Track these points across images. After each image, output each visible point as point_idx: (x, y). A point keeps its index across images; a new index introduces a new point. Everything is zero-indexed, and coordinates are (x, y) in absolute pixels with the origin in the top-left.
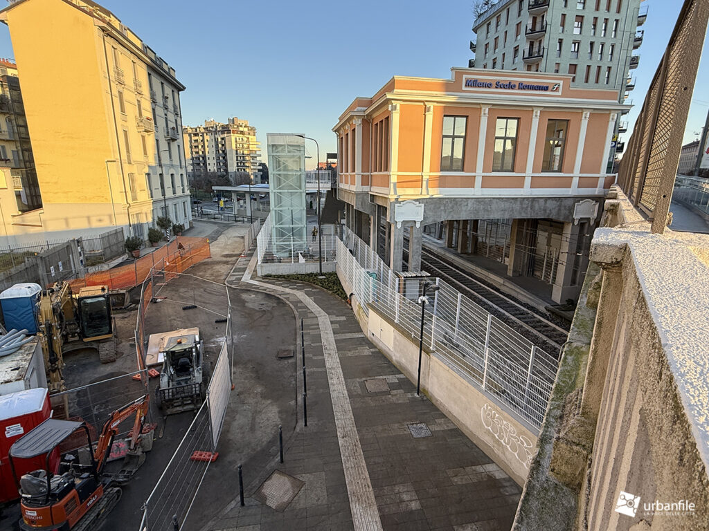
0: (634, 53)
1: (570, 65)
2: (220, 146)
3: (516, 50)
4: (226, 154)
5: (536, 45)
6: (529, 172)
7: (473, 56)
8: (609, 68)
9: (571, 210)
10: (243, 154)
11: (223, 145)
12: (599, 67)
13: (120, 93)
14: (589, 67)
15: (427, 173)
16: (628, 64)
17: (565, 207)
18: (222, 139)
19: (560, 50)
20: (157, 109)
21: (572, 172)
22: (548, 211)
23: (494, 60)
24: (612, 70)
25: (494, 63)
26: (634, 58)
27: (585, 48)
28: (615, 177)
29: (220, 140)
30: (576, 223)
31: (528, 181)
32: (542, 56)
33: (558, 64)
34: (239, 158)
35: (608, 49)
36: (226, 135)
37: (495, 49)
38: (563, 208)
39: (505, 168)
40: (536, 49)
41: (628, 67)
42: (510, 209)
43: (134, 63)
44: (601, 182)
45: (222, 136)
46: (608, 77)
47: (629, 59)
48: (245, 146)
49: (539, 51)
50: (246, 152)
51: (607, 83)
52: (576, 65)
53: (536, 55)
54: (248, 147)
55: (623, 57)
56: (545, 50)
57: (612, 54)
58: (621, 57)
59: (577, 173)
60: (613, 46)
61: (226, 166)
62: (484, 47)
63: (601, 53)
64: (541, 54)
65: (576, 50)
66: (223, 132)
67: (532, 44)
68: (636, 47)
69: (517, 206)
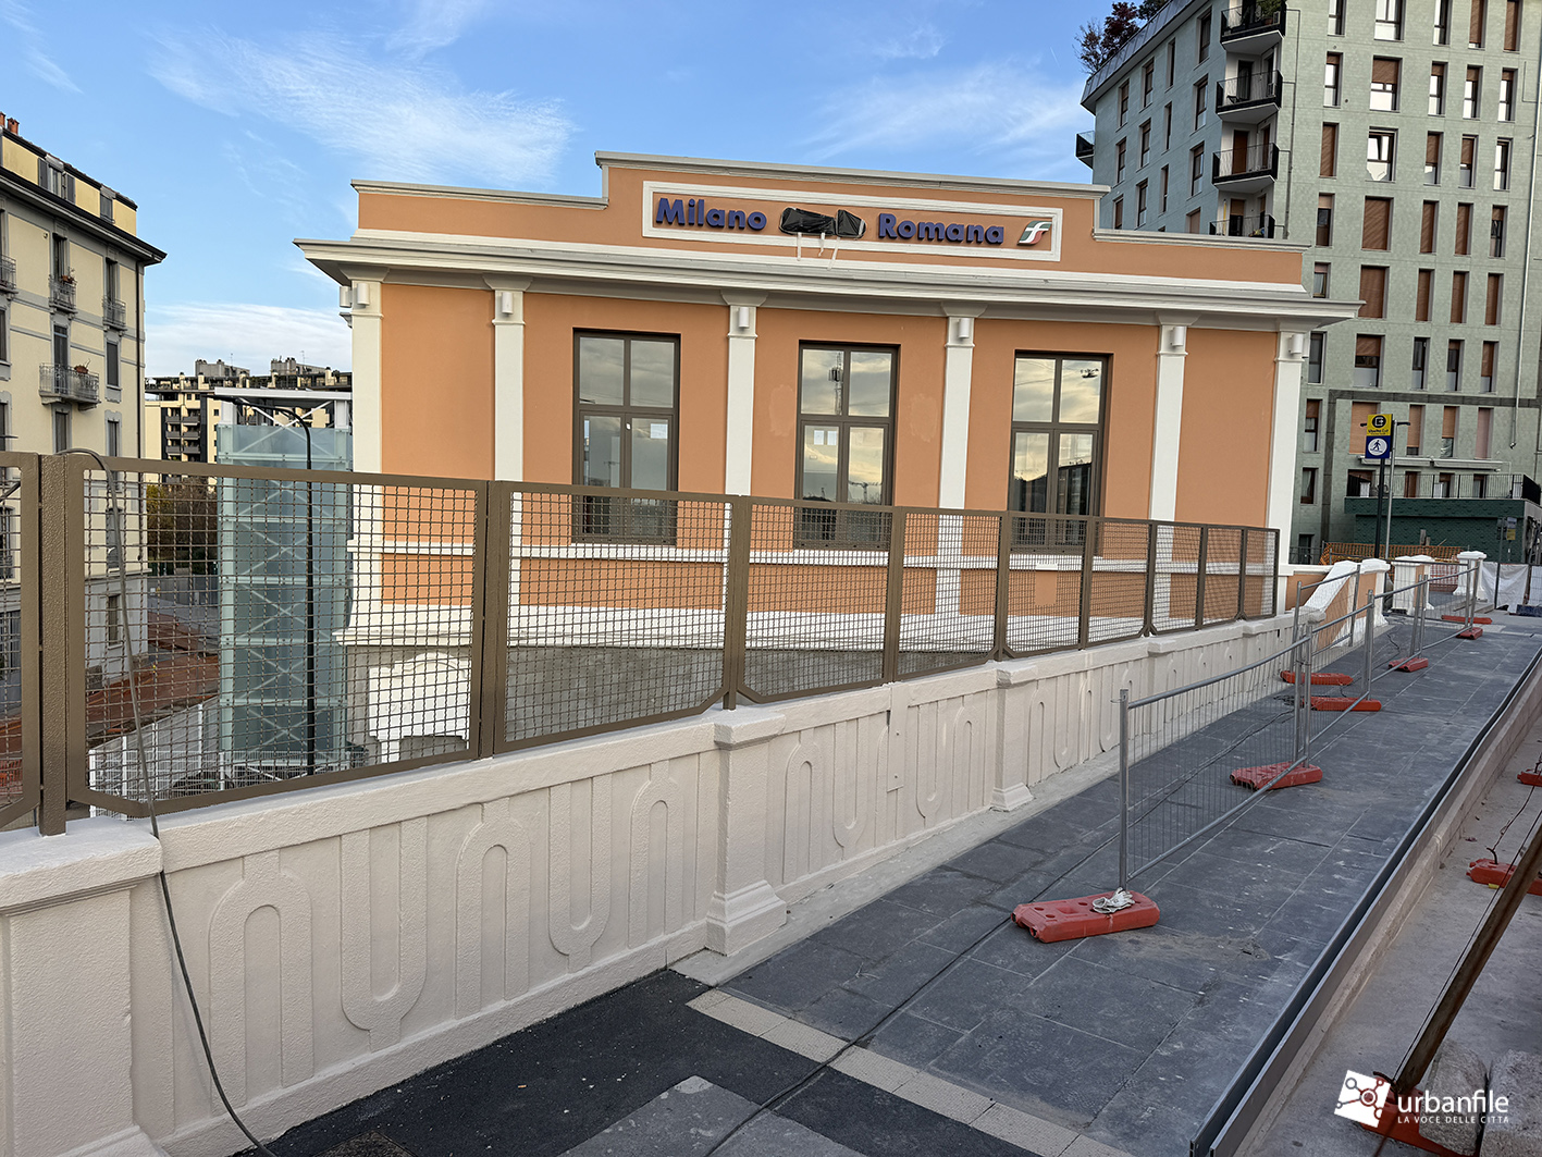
1: (1368, 198)
3: (1196, 156)
5: (1254, 142)
8: (1500, 210)
12: (1465, 207)
14: (1431, 205)
23: (1140, 186)
24: (1509, 215)
27: (1413, 148)
32: (1276, 172)
33: (1327, 196)
37: (1143, 154)
49: (1264, 157)
51: (1497, 254)
52: (1388, 201)
53: (1255, 169)
56: (1283, 156)
62: (1114, 151)
63: (1469, 168)
64: (1271, 167)
65: (1385, 156)
67: (1241, 140)
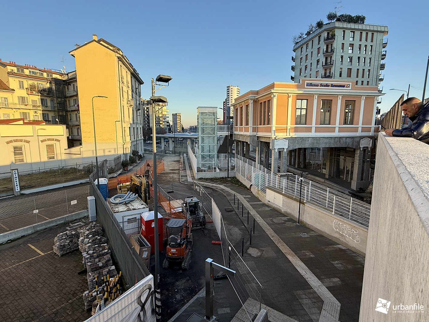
0: (382, 62)
1: (348, 68)
2: (146, 112)
3: (318, 61)
4: (149, 117)
5: (329, 59)
6: (337, 125)
7: (293, 64)
8: (369, 70)
9: (359, 143)
10: (159, 116)
11: (147, 112)
12: (364, 70)
13: (122, 87)
14: (358, 69)
15: (289, 126)
16: (379, 67)
17: (356, 141)
18: (147, 108)
19: (342, 61)
20: (133, 94)
21: (358, 125)
22: (347, 144)
23: (306, 66)
24: (371, 70)
25: (306, 68)
26: (382, 64)
27: (355, 60)
28: (379, 127)
29: (145, 109)
30: (361, 149)
31: (337, 129)
32: (333, 64)
33: (341, 68)
34: (156, 119)
35: (368, 61)
36: (149, 106)
37: (306, 60)
38: (354, 142)
39: (325, 123)
40: (329, 61)
41: (379, 69)
42: (329, 142)
43: (127, 72)
44: (373, 129)
45: (147, 107)
46: (369, 75)
47: (379, 65)
48: (160, 112)
49: (331, 62)
50: (160, 115)
51: (368, 78)
52: (351, 69)
53: (329, 64)
54: (162, 113)
55: (376, 64)
56: (334, 62)
57: (370, 63)
58: (375, 64)
59: (360, 125)
60: (370, 59)
61: (149, 123)
62: (300, 59)
63: (364, 63)
64: (332, 63)
65: (351, 61)
66: (148, 104)
67: (326, 58)
68: (383, 59)
69: (332, 141)
